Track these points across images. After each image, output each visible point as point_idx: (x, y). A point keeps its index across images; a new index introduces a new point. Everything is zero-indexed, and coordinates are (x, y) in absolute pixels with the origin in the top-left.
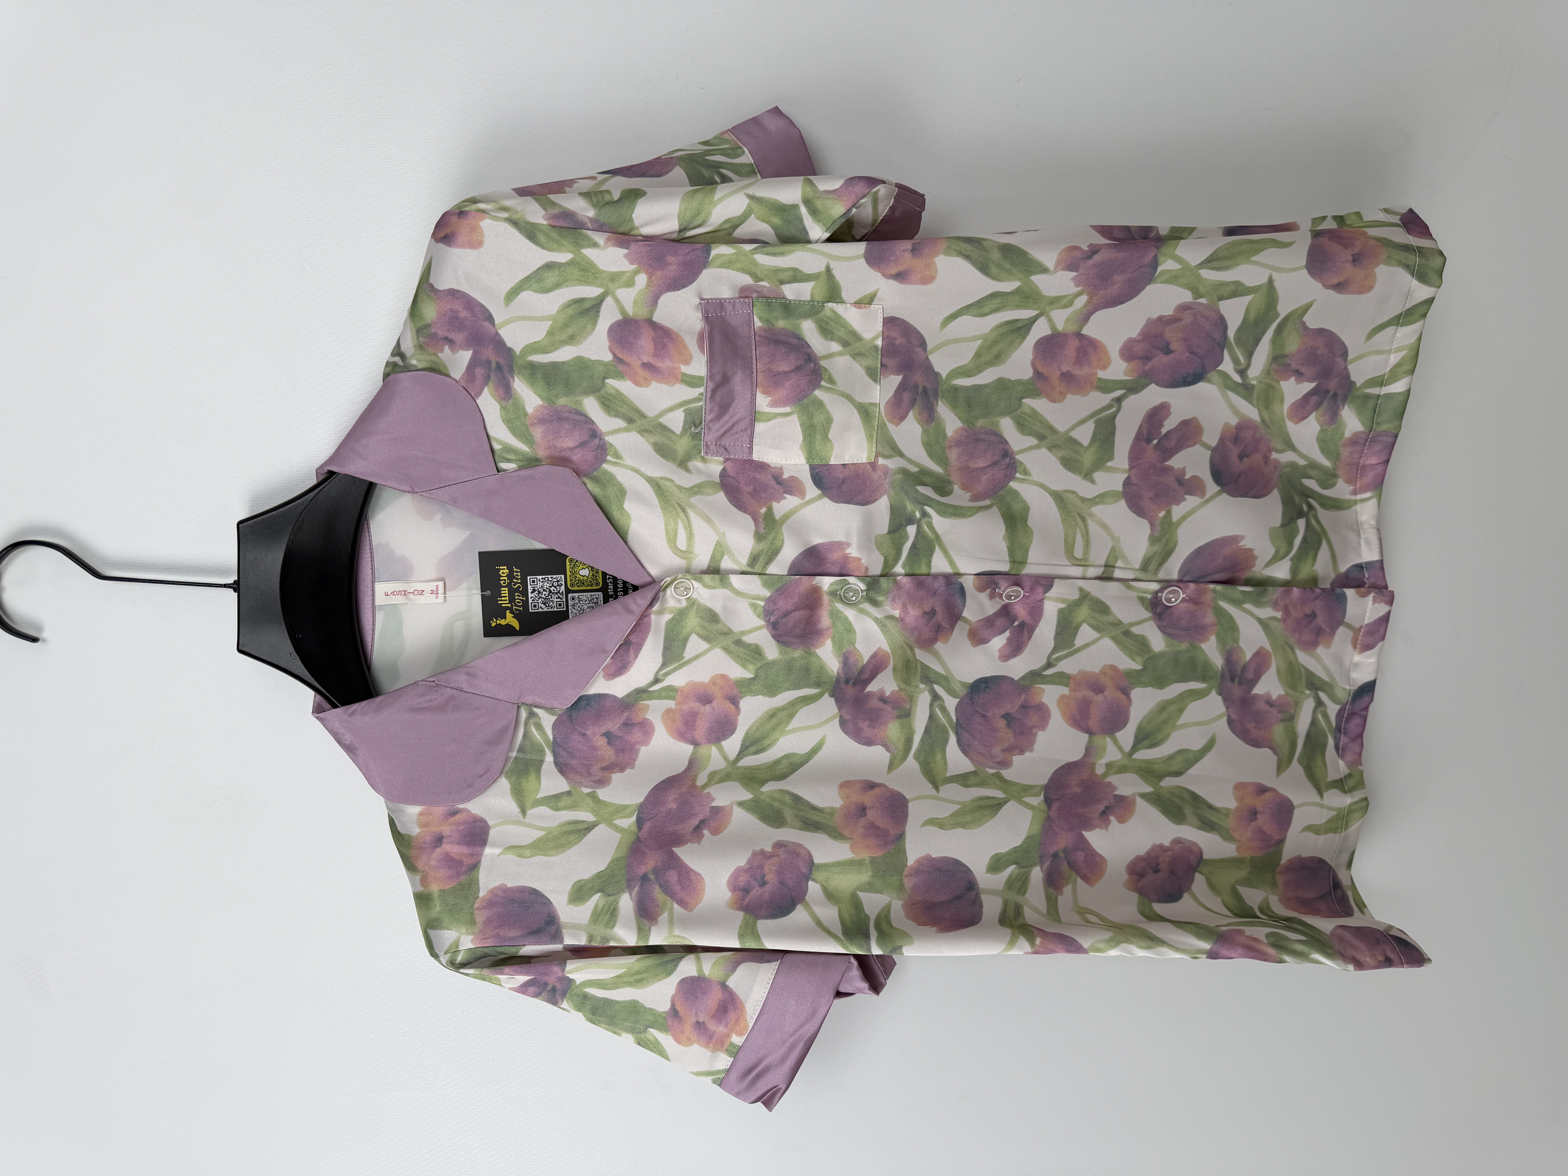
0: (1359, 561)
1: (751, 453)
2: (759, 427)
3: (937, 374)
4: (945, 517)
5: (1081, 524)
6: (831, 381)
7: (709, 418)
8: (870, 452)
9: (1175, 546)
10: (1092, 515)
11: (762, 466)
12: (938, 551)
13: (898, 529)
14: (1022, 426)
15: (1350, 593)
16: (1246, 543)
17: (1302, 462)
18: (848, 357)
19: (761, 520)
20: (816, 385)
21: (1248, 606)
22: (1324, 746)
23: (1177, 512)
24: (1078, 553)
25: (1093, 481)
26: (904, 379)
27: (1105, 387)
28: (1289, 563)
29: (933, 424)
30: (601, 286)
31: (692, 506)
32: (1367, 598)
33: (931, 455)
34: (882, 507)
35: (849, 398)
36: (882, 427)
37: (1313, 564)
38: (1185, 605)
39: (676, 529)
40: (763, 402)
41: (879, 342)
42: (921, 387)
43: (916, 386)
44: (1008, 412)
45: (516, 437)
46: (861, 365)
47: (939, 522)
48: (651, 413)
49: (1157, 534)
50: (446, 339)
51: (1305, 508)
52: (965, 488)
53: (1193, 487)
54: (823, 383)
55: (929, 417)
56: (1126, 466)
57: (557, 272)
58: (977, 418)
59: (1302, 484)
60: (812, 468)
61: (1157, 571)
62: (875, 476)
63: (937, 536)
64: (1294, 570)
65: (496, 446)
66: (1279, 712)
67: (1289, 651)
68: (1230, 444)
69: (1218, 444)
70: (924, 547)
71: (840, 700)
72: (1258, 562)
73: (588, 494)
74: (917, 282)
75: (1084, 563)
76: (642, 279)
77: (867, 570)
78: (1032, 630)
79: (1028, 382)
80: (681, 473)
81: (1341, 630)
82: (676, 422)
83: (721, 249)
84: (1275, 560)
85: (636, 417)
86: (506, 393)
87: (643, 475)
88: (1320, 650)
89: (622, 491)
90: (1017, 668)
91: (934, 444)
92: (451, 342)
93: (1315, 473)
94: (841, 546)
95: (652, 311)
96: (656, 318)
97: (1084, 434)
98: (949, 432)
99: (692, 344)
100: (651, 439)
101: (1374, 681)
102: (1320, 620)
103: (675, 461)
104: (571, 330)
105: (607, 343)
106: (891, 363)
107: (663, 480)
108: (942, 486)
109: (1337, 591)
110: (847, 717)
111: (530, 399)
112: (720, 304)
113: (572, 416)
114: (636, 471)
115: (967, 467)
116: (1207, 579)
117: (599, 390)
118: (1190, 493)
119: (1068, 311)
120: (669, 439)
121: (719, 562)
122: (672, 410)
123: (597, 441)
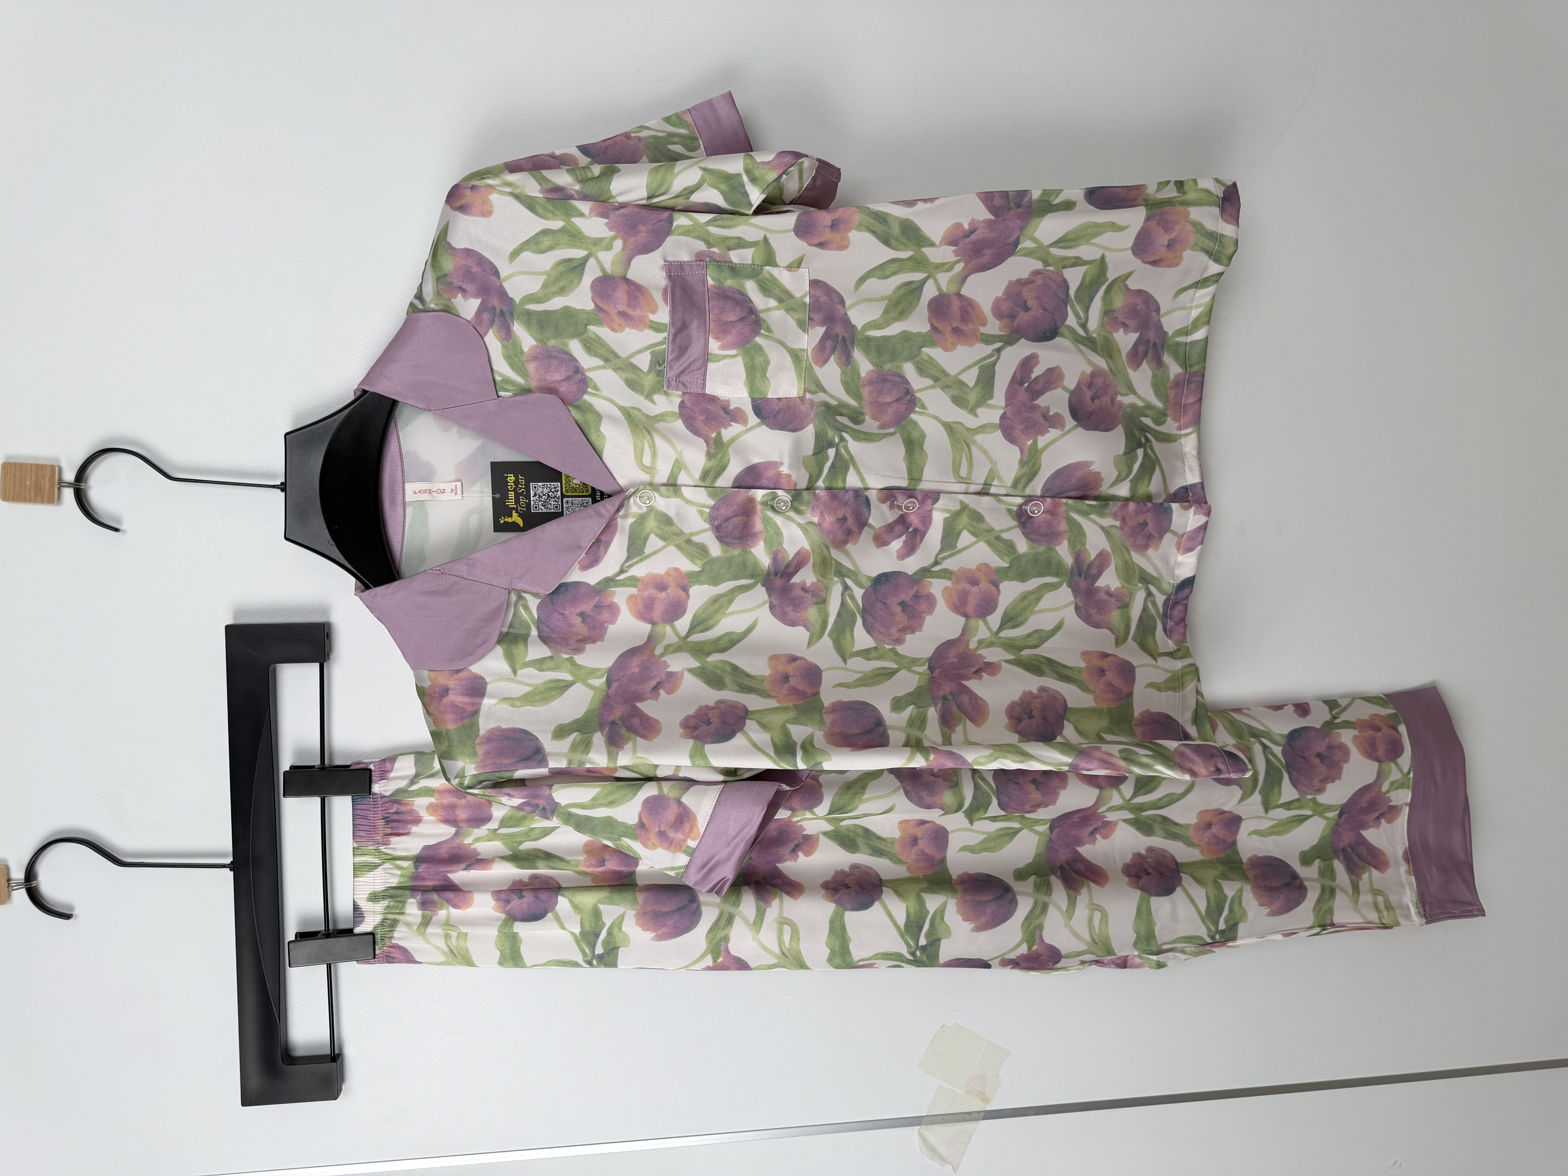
0: (1184, 484)
1: (704, 387)
2: (711, 366)
3: (854, 327)
4: (857, 441)
5: (966, 449)
6: (769, 330)
7: (671, 358)
8: (799, 388)
9: (1039, 469)
10: (975, 442)
11: (713, 399)
12: (852, 469)
13: (821, 452)
14: (921, 370)
15: (1175, 506)
16: (1095, 468)
17: (1140, 404)
18: (783, 311)
19: (711, 442)
20: (757, 333)
21: (1093, 517)
22: (1155, 628)
23: (1042, 441)
24: (963, 473)
25: (976, 415)
26: (827, 330)
27: (987, 340)
28: (1129, 484)
29: (849, 367)
30: (586, 249)
31: (656, 430)
32: (1189, 511)
33: (848, 391)
34: (809, 432)
35: (783, 344)
36: (809, 369)
37: (1148, 486)
38: (1045, 515)
39: (643, 448)
40: (714, 346)
41: (807, 300)
42: (841, 337)
43: (837, 336)
44: (910, 358)
45: (514, 371)
46: (793, 318)
47: (854, 446)
48: (623, 355)
49: (1026, 459)
50: (460, 288)
51: (1143, 440)
52: (874, 418)
53: (1054, 421)
54: (762, 331)
55: (847, 360)
56: (1003, 404)
57: (550, 237)
58: (885, 363)
59: (1140, 421)
60: (753, 400)
61: (1024, 488)
62: (804, 408)
63: (852, 458)
64: (1133, 489)
65: (498, 378)
66: (1117, 601)
67: (1125, 552)
68: (1085, 388)
69: (1076, 388)
70: (842, 465)
71: (770, 590)
72: (1104, 483)
73: (572, 419)
74: (834, 249)
75: (967, 481)
76: (618, 244)
77: (796, 484)
78: (923, 535)
79: (926, 334)
80: (648, 403)
81: (1168, 536)
82: (644, 361)
83: (681, 220)
84: (1118, 480)
85: (611, 357)
86: (507, 334)
87: (616, 405)
88: (1150, 552)
89: (599, 417)
90: (911, 565)
91: (851, 383)
92: (463, 291)
93: (1150, 412)
94: (775, 465)
95: (626, 270)
96: (630, 276)
97: (970, 378)
98: (863, 374)
99: (658, 297)
100: (624, 375)
101: (1194, 577)
102: (1151, 528)
103: (642, 394)
104: (561, 284)
105: (590, 295)
106: (817, 317)
107: (632, 408)
108: (856, 417)
109: (1166, 505)
110: (775, 602)
111: (526, 340)
112: (681, 265)
113: (559, 355)
114: (612, 401)
115: (877, 402)
116: (1063, 495)
117: (582, 334)
118: (1053, 426)
119: (950, 274)
120: (638, 376)
121: (677, 476)
122: (640, 352)
123: (579, 376)
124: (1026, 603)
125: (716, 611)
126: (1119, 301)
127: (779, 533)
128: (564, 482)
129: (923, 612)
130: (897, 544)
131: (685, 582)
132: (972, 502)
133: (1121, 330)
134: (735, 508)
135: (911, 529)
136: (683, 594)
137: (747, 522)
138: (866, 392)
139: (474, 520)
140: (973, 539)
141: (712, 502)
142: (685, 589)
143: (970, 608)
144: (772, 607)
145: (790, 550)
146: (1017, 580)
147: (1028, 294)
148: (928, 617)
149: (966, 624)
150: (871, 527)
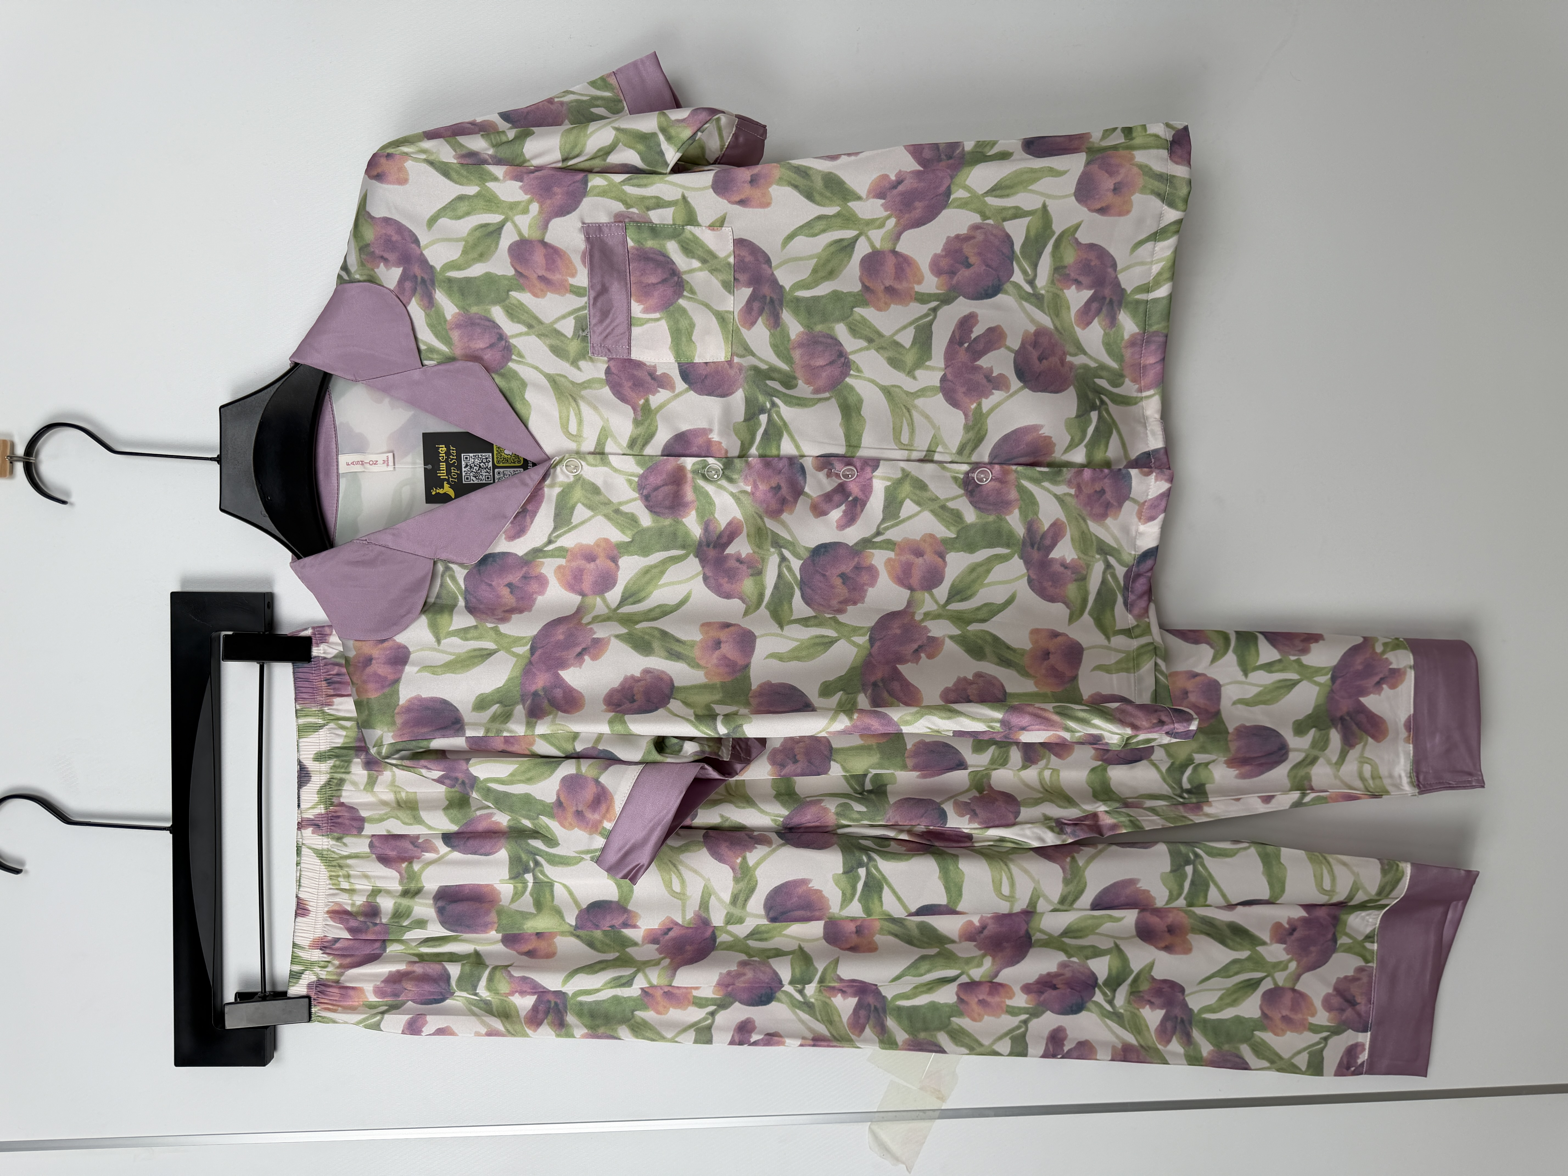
0: (1147, 450)
1: (629, 353)
2: (636, 331)
3: (782, 287)
4: (790, 406)
5: (907, 414)
6: (692, 292)
7: (594, 322)
8: (727, 352)
9: (986, 434)
10: (915, 407)
11: (639, 365)
12: (785, 437)
13: (753, 418)
14: (854, 331)
15: (1134, 472)
16: (1045, 431)
17: (1093, 365)
18: (707, 272)
19: (639, 409)
20: (680, 295)
21: (1046, 484)
22: (1114, 602)
23: (987, 404)
24: (905, 439)
25: (914, 378)
26: (754, 291)
27: (923, 299)
28: (1085, 450)
29: (778, 329)
30: (503, 213)
31: (582, 397)
32: (1150, 477)
33: (778, 354)
34: (739, 397)
35: (707, 306)
36: (736, 331)
37: (1106, 451)
38: (993, 483)
39: (569, 417)
40: (637, 309)
41: (731, 260)
42: (768, 298)
43: (765, 297)
44: (843, 319)
45: (439, 340)
46: (717, 279)
47: (786, 412)
48: (547, 320)
49: (970, 423)
50: (382, 257)
51: (1098, 403)
52: (808, 383)
53: (998, 383)
54: (685, 293)
55: (776, 322)
56: (942, 365)
57: (467, 203)
58: (815, 324)
59: (1094, 383)
60: (680, 365)
61: (971, 454)
62: (732, 372)
63: (785, 424)
64: (1089, 455)
65: (423, 347)
66: (1073, 573)
67: (1082, 522)
68: (1030, 348)
69: (1020, 348)
70: (775, 432)
71: (703, 560)
72: (1057, 448)
73: (496, 387)
74: (757, 207)
75: (909, 448)
76: (535, 208)
77: (727, 452)
78: (864, 504)
79: (858, 294)
80: (573, 370)
81: (1127, 505)
82: (568, 327)
83: (596, 181)
84: (1072, 446)
85: (534, 323)
86: (429, 303)
87: (541, 372)
88: (1109, 521)
89: (524, 384)
90: (852, 536)
91: (781, 346)
92: (385, 260)
93: (1104, 374)
94: (705, 432)
95: (544, 234)
96: (548, 239)
97: (906, 338)
98: (793, 336)
99: (576, 260)
100: (548, 342)
101: (1157, 548)
102: (1109, 496)
103: (568, 360)
104: (480, 249)
105: (509, 260)
106: (743, 277)
107: (558, 375)
108: (788, 382)
109: (1124, 471)
110: (709, 574)
111: (449, 307)
112: (599, 227)
113: (482, 322)
114: (536, 368)
115: (809, 365)
116: (1013, 462)
117: (504, 301)
118: (997, 388)
119: (882, 231)
120: (562, 342)
121: (604, 444)
122: (564, 317)
123: (503, 343)
124: (974, 575)
125: (648, 583)
126: (1070, 257)
127: (711, 503)
128: (495, 452)
129: (865, 584)
130: (836, 514)
131: (614, 553)
132: (914, 469)
133: (1074, 287)
134: (664, 476)
135: (851, 499)
136: (612, 565)
137: (678, 491)
138: (797, 355)
139: (406, 492)
140: (917, 508)
141: (640, 471)
142: (614, 560)
143: (915, 581)
144: (706, 579)
145: (722, 520)
146: (965, 551)
147: (969, 250)
148: (870, 589)
149: (911, 597)
150: (807, 495)
